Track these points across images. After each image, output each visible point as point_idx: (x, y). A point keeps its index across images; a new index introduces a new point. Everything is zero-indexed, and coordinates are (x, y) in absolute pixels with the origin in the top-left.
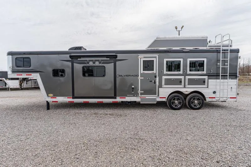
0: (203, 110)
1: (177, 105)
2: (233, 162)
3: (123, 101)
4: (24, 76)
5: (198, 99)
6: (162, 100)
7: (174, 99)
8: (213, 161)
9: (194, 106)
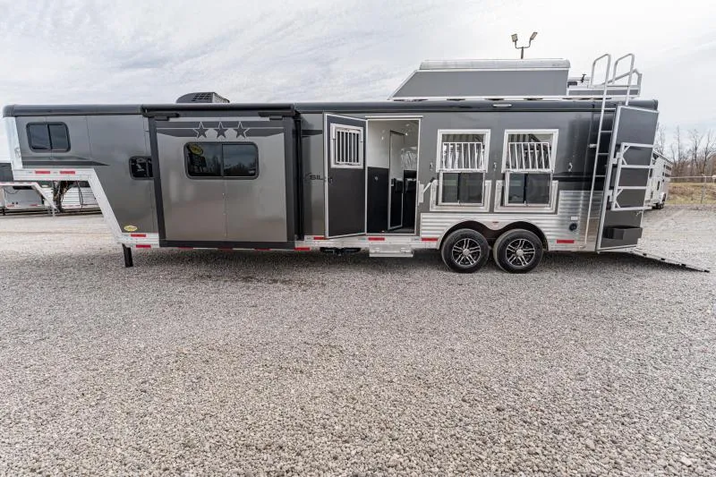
0: (537, 275)
1: (467, 260)
2: (542, 411)
3: (325, 246)
4: (56, 175)
5: (527, 245)
6: (427, 247)
7: (461, 244)
8: (489, 407)
9: (515, 262)
